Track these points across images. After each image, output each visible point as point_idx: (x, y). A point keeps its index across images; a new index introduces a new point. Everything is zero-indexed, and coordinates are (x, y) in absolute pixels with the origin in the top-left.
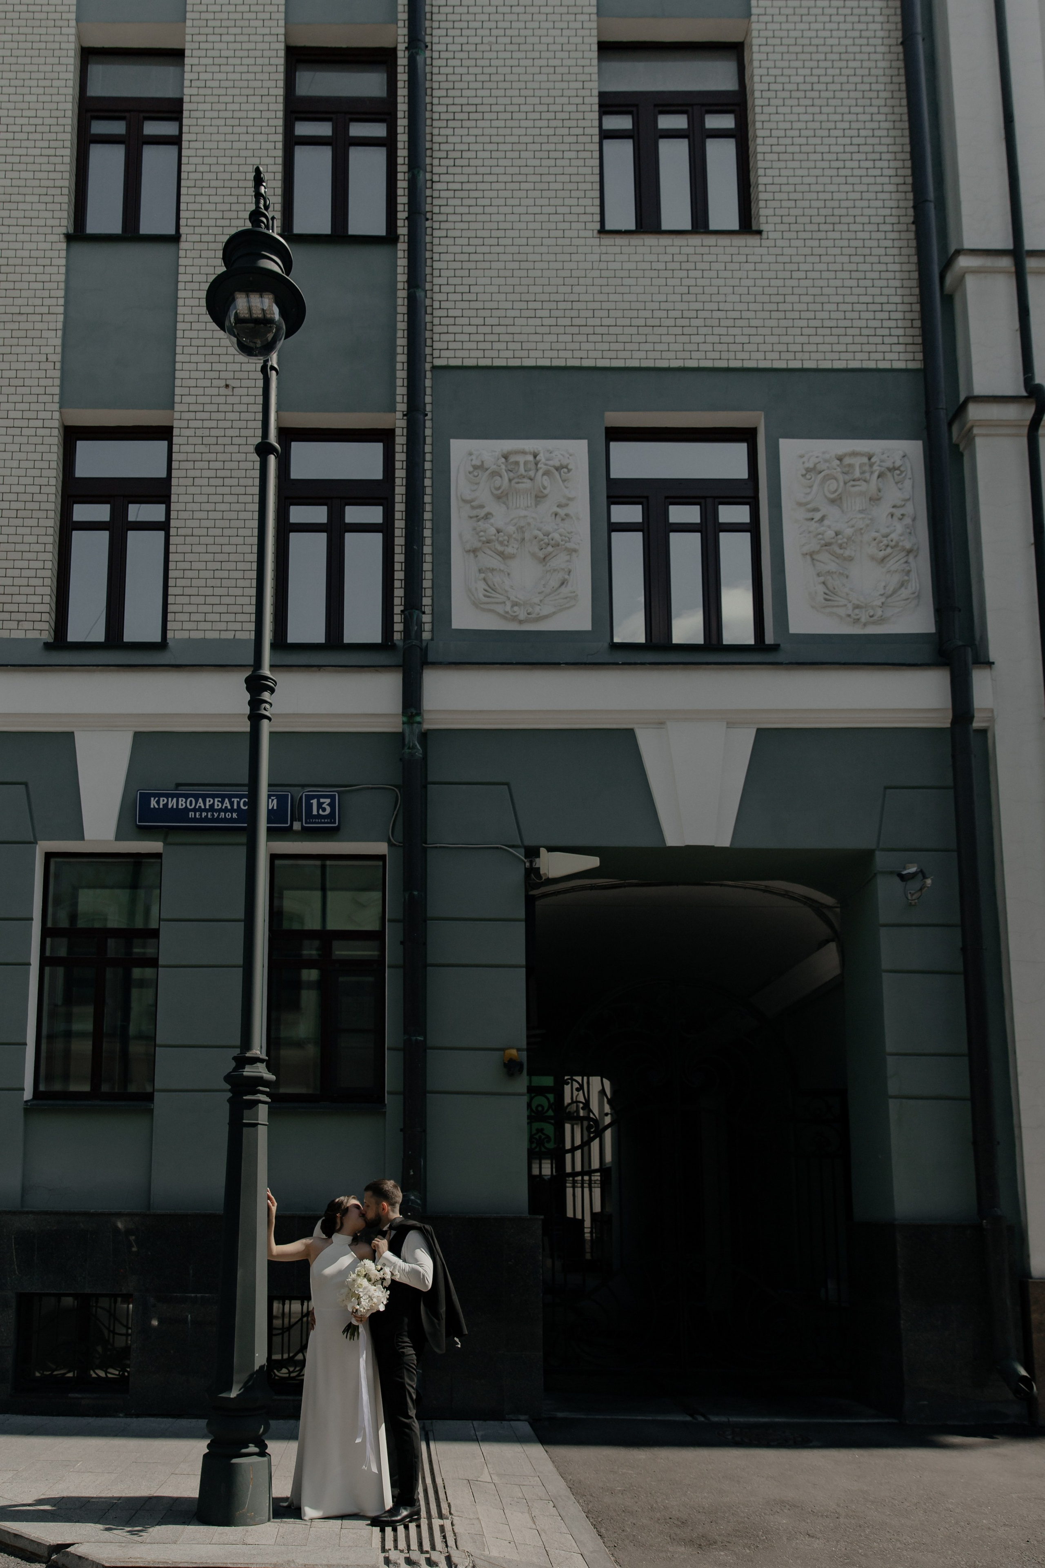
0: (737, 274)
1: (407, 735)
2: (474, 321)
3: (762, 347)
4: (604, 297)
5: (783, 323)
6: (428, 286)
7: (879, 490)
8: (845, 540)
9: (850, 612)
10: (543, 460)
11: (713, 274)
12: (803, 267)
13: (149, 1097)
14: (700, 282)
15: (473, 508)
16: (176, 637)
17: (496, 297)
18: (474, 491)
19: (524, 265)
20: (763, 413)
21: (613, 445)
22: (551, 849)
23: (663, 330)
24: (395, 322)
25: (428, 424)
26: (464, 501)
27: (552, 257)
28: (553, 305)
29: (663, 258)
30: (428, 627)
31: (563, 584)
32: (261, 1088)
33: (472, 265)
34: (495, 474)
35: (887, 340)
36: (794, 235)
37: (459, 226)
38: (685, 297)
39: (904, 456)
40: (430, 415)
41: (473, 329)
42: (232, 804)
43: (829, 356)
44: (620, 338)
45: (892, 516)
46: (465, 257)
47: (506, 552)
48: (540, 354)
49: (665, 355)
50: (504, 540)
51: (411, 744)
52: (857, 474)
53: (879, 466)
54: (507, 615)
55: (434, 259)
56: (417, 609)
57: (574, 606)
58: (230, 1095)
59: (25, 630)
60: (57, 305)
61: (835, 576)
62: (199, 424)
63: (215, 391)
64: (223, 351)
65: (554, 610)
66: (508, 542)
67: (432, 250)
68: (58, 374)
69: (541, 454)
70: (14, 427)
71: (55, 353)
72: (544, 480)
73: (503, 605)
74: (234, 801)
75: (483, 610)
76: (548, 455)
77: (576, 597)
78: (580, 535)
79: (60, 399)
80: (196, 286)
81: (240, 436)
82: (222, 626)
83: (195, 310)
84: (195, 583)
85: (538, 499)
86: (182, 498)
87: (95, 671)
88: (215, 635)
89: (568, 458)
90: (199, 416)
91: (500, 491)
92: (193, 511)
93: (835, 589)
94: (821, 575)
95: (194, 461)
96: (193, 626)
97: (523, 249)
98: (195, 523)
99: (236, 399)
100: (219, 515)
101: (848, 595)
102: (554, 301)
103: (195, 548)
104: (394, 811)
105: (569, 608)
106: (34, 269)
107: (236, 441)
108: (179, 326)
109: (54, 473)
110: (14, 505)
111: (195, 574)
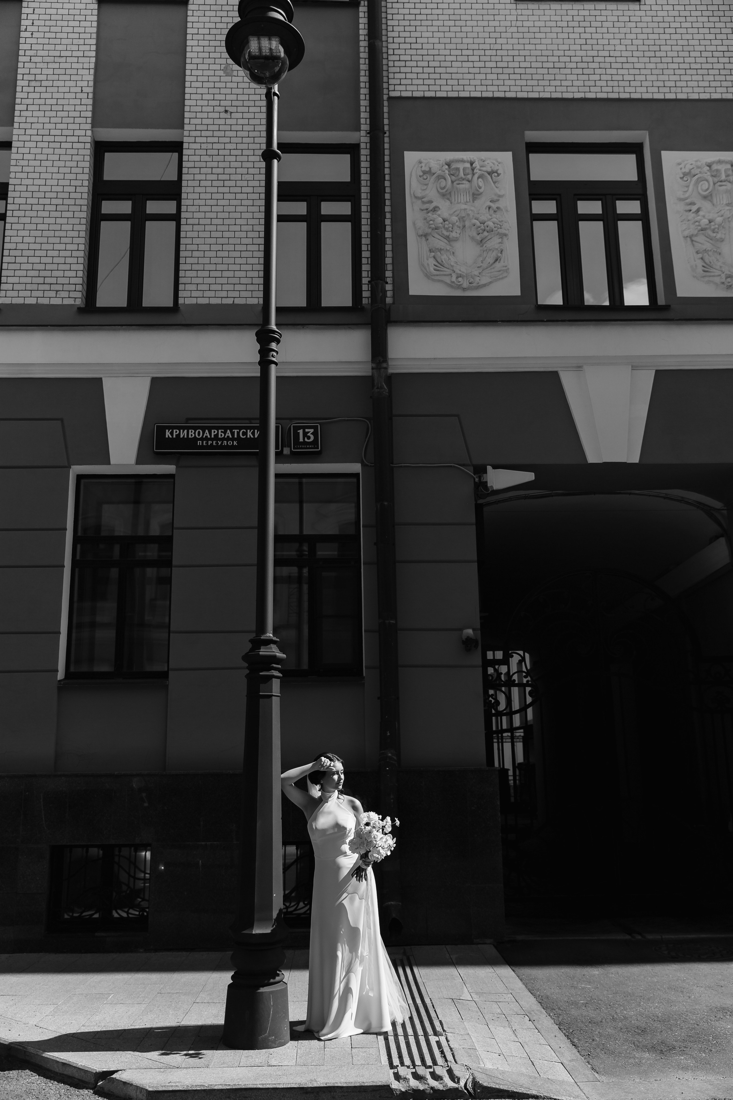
0: (622, 30)
1: (376, 378)
2: (420, 64)
3: (644, 84)
4: (521, 47)
5: (660, 66)
6: (384, 38)
8: (717, 226)
9: (723, 280)
10: (478, 167)
11: (605, 30)
12: (673, 25)
13: (165, 675)
14: (594, 36)
15: (424, 203)
16: (186, 302)
17: (437, 46)
18: (424, 190)
19: (458, 23)
20: (648, 132)
21: (531, 156)
22: (496, 467)
23: (568, 71)
24: (359, 64)
25: (386, 140)
26: (416, 197)
27: (480, 18)
28: (482, 53)
29: (565, 18)
30: (389, 294)
31: (496, 260)
33: (418, 23)
34: (441, 177)
36: (665, 2)
38: (584, 47)
40: (387, 133)
41: (420, 70)
42: (233, 434)
43: (696, 90)
44: (535, 77)
46: (412, 17)
47: (451, 237)
48: (472, 88)
49: (569, 89)
50: (449, 227)
51: (380, 385)
52: (723, 177)
54: (453, 284)
55: (388, 19)
56: (381, 280)
57: (506, 277)
58: (247, 671)
59: (63, 298)
60: (90, 51)
61: (710, 253)
62: (204, 140)
63: (217, 115)
64: (223, 85)
65: (490, 280)
66: (452, 228)
67: (386, 12)
68: (90, 102)
69: (477, 163)
70: (54, 142)
71: (88, 86)
72: (479, 182)
73: (450, 276)
74: (234, 431)
75: (433, 280)
76: (482, 163)
77: (507, 271)
78: (509, 223)
79: (92, 120)
80: (201, 37)
81: (237, 149)
82: (224, 294)
83: (201, 55)
84: (201, 260)
85: (475, 196)
86: (190, 196)
87: (119, 330)
88: (218, 301)
89: (498, 165)
90: (204, 133)
91: (444, 190)
92: (199, 206)
93: (711, 263)
94: (700, 253)
95: (200, 168)
96: (200, 294)
97: (457, 12)
98: (202, 215)
99: (234, 122)
100: (220, 209)
101: (721, 267)
102: (482, 49)
103: (201, 234)
104: (366, 438)
105: (502, 278)
106: (71, 24)
107: (233, 152)
108: (188, 67)
109: (87, 177)
110: (54, 201)
111: (201, 254)
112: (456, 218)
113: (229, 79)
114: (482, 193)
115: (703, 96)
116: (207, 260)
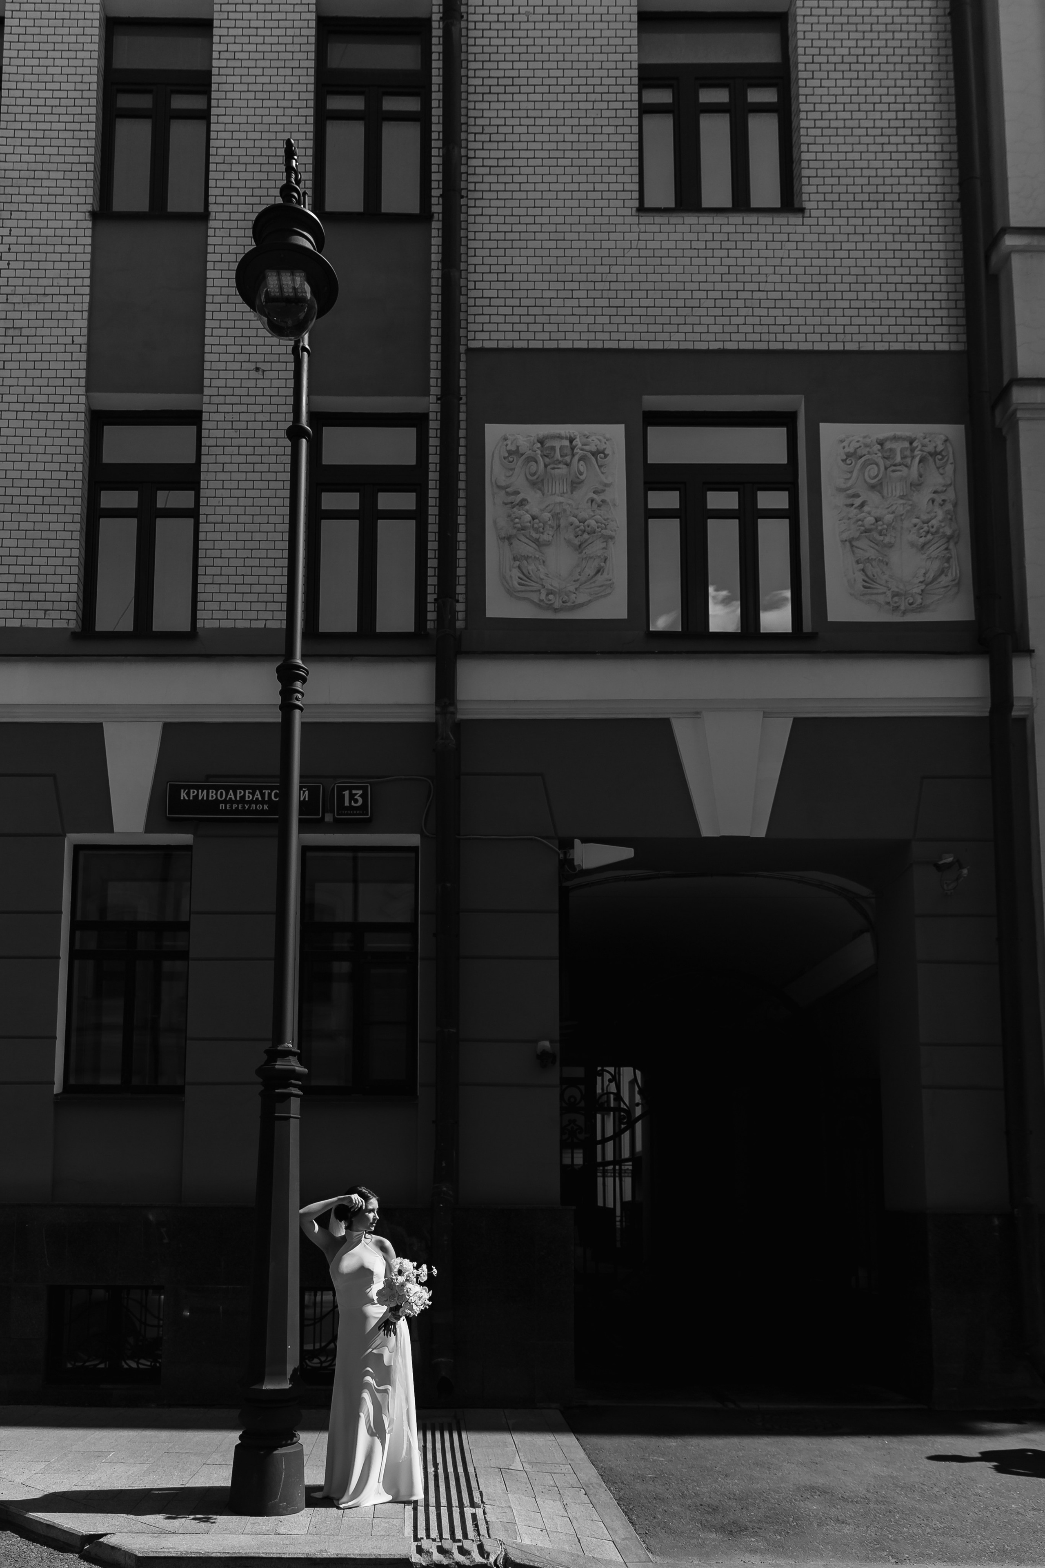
0: (778, 254)
1: (440, 725)
2: (509, 302)
3: (803, 329)
4: (643, 278)
5: (825, 304)
6: (463, 266)
7: (921, 476)
8: (885, 526)
9: (889, 600)
10: (580, 445)
11: (754, 253)
12: (846, 246)
13: (180, 1090)
14: (741, 262)
15: (508, 494)
16: (206, 626)
17: (532, 277)
18: (509, 476)
19: (561, 244)
20: (803, 396)
21: (650, 429)
22: (585, 840)
23: (703, 312)
24: (429, 301)
25: (463, 408)
26: (499, 487)
27: (590, 236)
28: (591, 286)
29: (702, 236)
30: (461, 616)
31: (598, 571)
32: (293, 1081)
33: (508, 244)
34: (532, 459)
35: (930, 321)
36: (837, 213)
37: (493, 203)
38: (726, 278)
39: (946, 441)
40: (464, 398)
41: (508, 311)
42: (263, 795)
43: (871, 338)
44: (659, 320)
45: (933, 501)
46: (501, 236)
47: (541, 540)
48: (577, 336)
49: (704, 337)
50: (539, 527)
51: (445, 735)
52: (898, 459)
53: (921, 450)
54: (542, 604)
55: (469, 238)
56: (451, 598)
57: (610, 594)
58: (262, 1088)
59: (53, 619)
60: (83, 286)
61: (874, 563)
62: (228, 408)
63: (245, 374)
64: (253, 333)
65: (590, 598)
66: (543, 529)
67: (467, 229)
68: (84, 356)
69: (578, 439)
70: (39, 411)
71: (80, 335)
72: (580, 466)
73: (538, 593)
74: (265, 792)
75: (519, 598)
76: (584, 440)
77: (612, 585)
78: (616, 522)
79: (86, 382)
80: (225, 266)
81: (270, 421)
82: (253, 615)
83: (225, 291)
84: (225, 571)
85: (574, 485)
86: (212, 485)
87: (123, 661)
88: (246, 625)
89: (605, 443)
90: (229, 399)
91: (535, 477)
92: (223, 498)
93: (874, 576)
94: (861, 563)
95: (224, 447)
96: (223, 615)
97: (560, 228)
98: (226, 510)
99: (267, 383)
101: (887, 582)
102: (591, 281)
103: (226, 536)
104: (427, 803)
105: (605, 596)
106: (59, 249)
108: (208, 307)
109: (80, 459)
110: (40, 492)
111: (224, 562)
112: (549, 515)
114: (582, 481)
115: (879, 347)
116: (232, 571)
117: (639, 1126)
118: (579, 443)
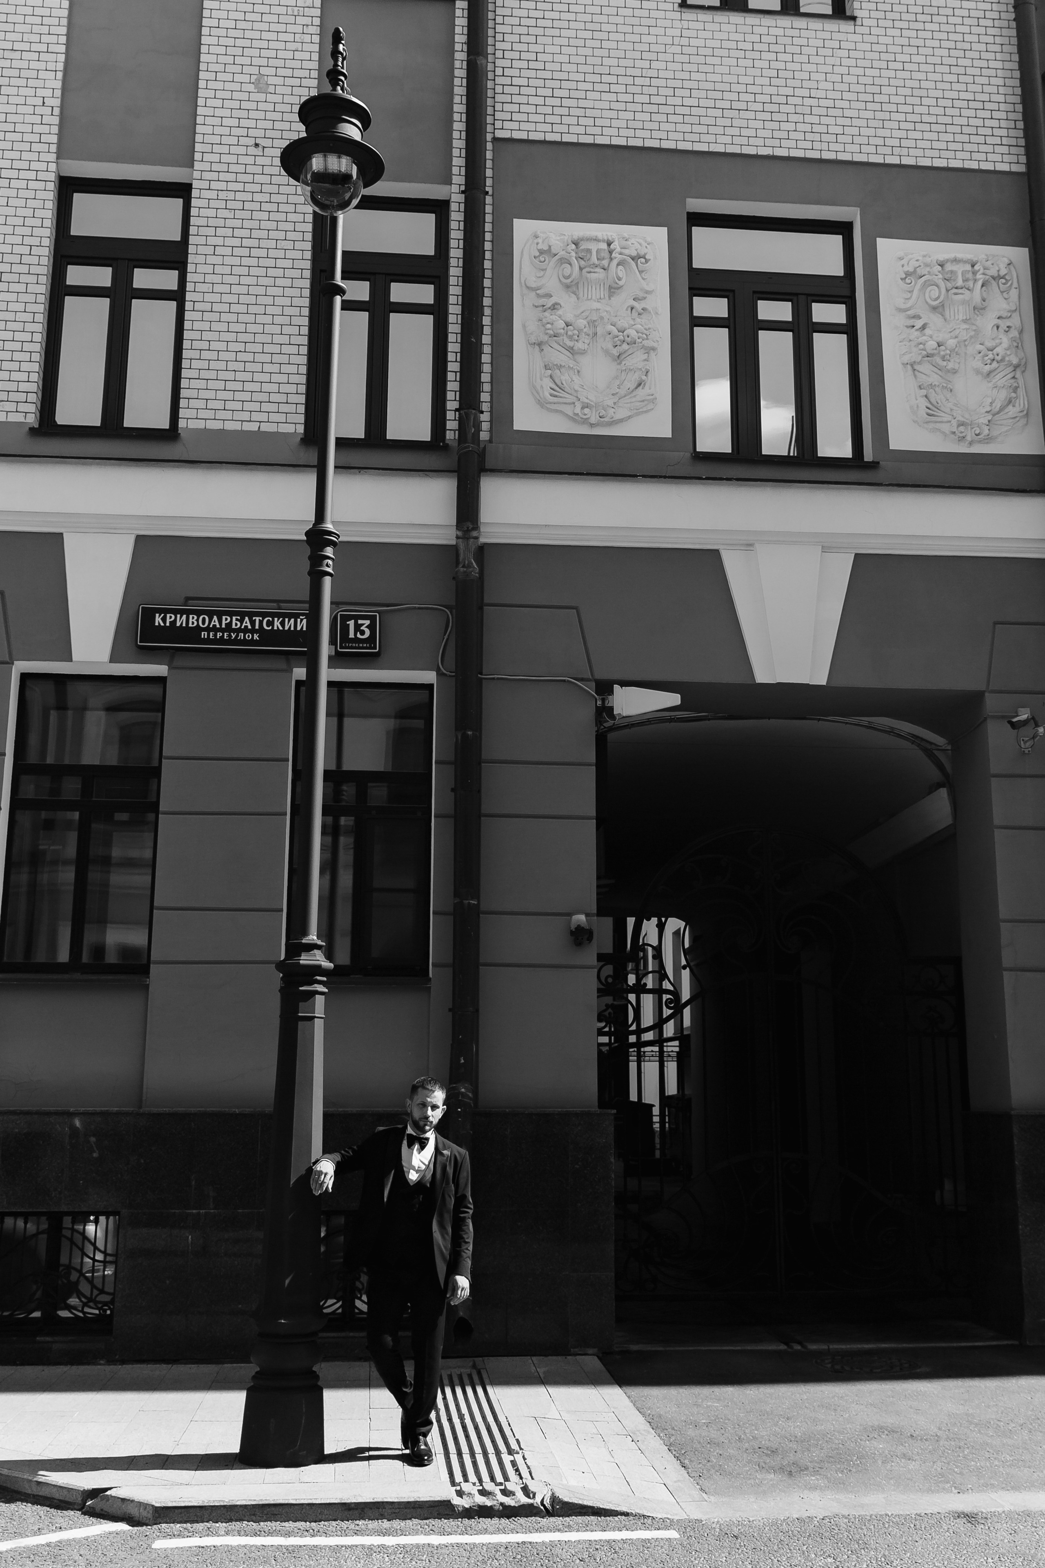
0: (830, 61)
1: (461, 552)
2: (541, 92)
3: (857, 140)
4: (686, 76)
5: (879, 115)
6: (490, 50)
7: (984, 300)
8: (948, 352)
9: (954, 429)
10: (618, 249)
11: (804, 59)
12: (899, 57)
13: (143, 970)
14: (790, 66)
15: (539, 296)
16: (190, 426)
17: (565, 67)
18: (540, 277)
19: (597, 35)
20: (859, 207)
21: (695, 231)
22: (626, 685)
23: (751, 115)
24: (453, 86)
25: (489, 201)
26: (528, 287)
27: (629, 29)
28: (630, 80)
29: (749, 38)
30: (485, 426)
31: (639, 385)
33: (540, 31)
34: (565, 261)
35: (989, 140)
36: (890, 23)
38: (774, 82)
39: (1009, 264)
40: (490, 191)
41: (540, 101)
42: (253, 623)
43: (928, 153)
44: (704, 120)
45: (998, 327)
46: (532, 22)
47: (575, 348)
48: (614, 132)
49: (752, 141)
50: (574, 335)
51: (466, 559)
52: (960, 283)
53: (983, 274)
54: (576, 417)
55: (497, 21)
56: (474, 406)
57: (653, 409)
59: (7, 412)
60: (58, 44)
61: (937, 389)
62: (222, 186)
63: (242, 150)
64: (253, 106)
65: (630, 414)
66: (578, 336)
67: (495, 12)
68: (56, 120)
69: (616, 243)
71: (53, 97)
72: (619, 271)
73: (572, 405)
74: (255, 619)
75: (549, 410)
76: (624, 243)
77: (653, 401)
78: (659, 332)
79: (59, 148)
80: (223, 32)
81: (270, 202)
82: (245, 416)
83: (222, 59)
84: (213, 365)
85: (612, 290)
86: (200, 268)
87: (91, 464)
88: (236, 426)
89: (646, 247)
90: (223, 176)
91: (569, 281)
92: (213, 283)
93: (938, 403)
94: (924, 389)
95: (216, 227)
96: (210, 414)
97: (596, 18)
99: (267, 161)
100: (244, 290)
101: (951, 410)
102: (631, 76)
103: (215, 326)
104: (445, 635)
105: (646, 412)
107: (265, 207)
108: (202, 75)
109: (47, 232)
111: (213, 356)
113: (261, 97)
114: (622, 287)
115: (938, 163)
116: (222, 365)
117: (687, 1012)
118: (618, 247)
